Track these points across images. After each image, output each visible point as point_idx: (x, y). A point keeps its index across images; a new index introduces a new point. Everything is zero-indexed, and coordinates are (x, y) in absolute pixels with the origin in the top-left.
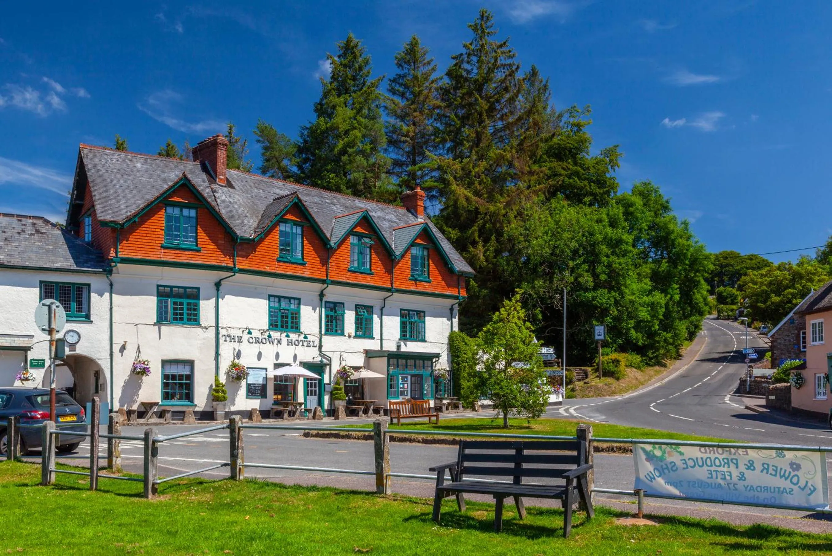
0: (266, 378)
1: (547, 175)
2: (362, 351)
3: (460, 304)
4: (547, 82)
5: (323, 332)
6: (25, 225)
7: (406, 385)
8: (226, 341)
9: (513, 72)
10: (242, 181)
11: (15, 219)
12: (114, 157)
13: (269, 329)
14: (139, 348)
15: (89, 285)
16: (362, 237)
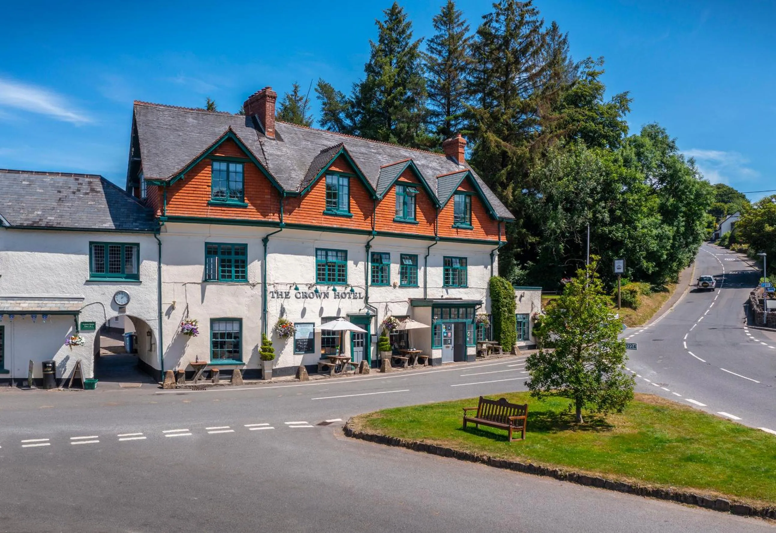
0: (314, 332)
1: (566, 121)
2: (407, 300)
3: (500, 250)
4: (566, 36)
5: (369, 283)
6: (81, 184)
7: (449, 334)
8: (273, 297)
9: (537, 27)
10: (291, 134)
11: (72, 178)
12: (166, 113)
13: (317, 283)
14: (187, 307)
15: (138, 245)
16: (407, 186)
